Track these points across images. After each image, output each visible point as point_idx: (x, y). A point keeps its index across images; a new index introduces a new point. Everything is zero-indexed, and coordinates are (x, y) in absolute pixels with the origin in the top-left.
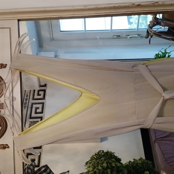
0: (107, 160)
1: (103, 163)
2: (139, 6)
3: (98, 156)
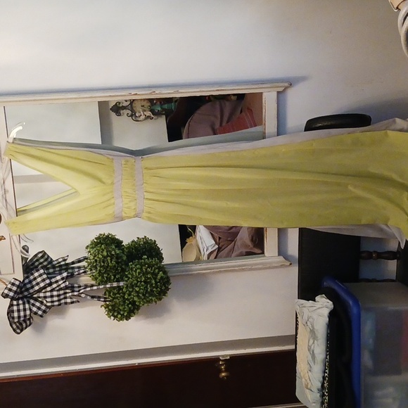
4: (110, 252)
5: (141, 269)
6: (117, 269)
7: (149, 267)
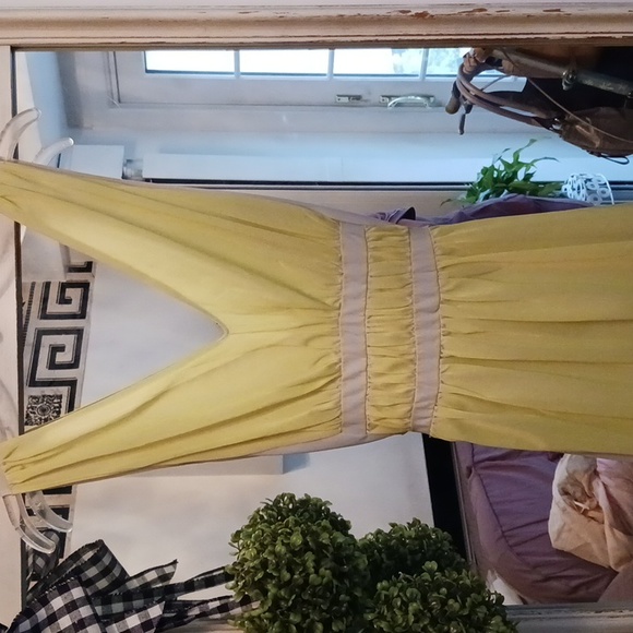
0: (305, 523)
1: (290, 534)
2: (422, 17)
3: (275, 513)
4: (315, 535)
5: (424, 600)
6: (335, 601)
7: (451, 595)
